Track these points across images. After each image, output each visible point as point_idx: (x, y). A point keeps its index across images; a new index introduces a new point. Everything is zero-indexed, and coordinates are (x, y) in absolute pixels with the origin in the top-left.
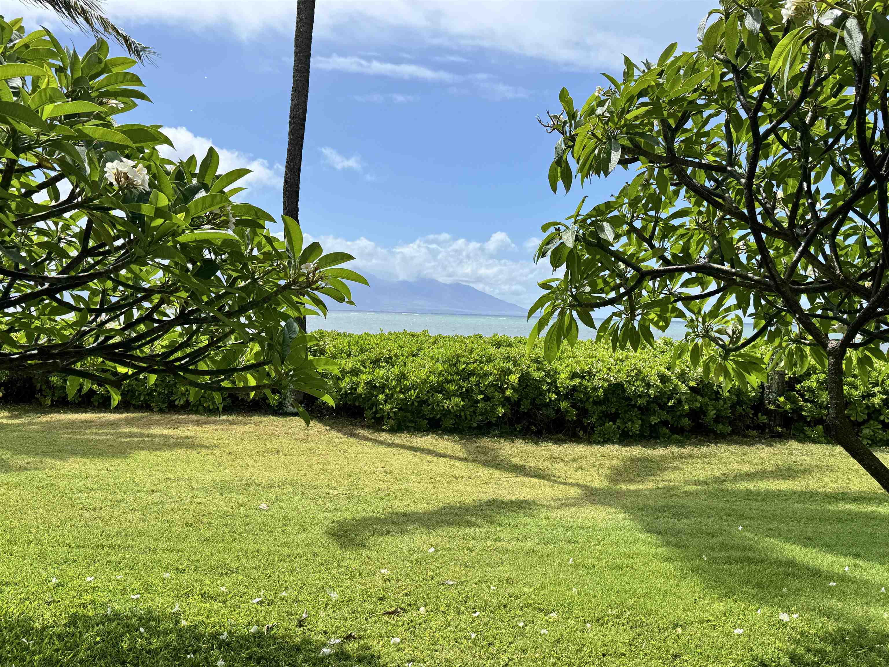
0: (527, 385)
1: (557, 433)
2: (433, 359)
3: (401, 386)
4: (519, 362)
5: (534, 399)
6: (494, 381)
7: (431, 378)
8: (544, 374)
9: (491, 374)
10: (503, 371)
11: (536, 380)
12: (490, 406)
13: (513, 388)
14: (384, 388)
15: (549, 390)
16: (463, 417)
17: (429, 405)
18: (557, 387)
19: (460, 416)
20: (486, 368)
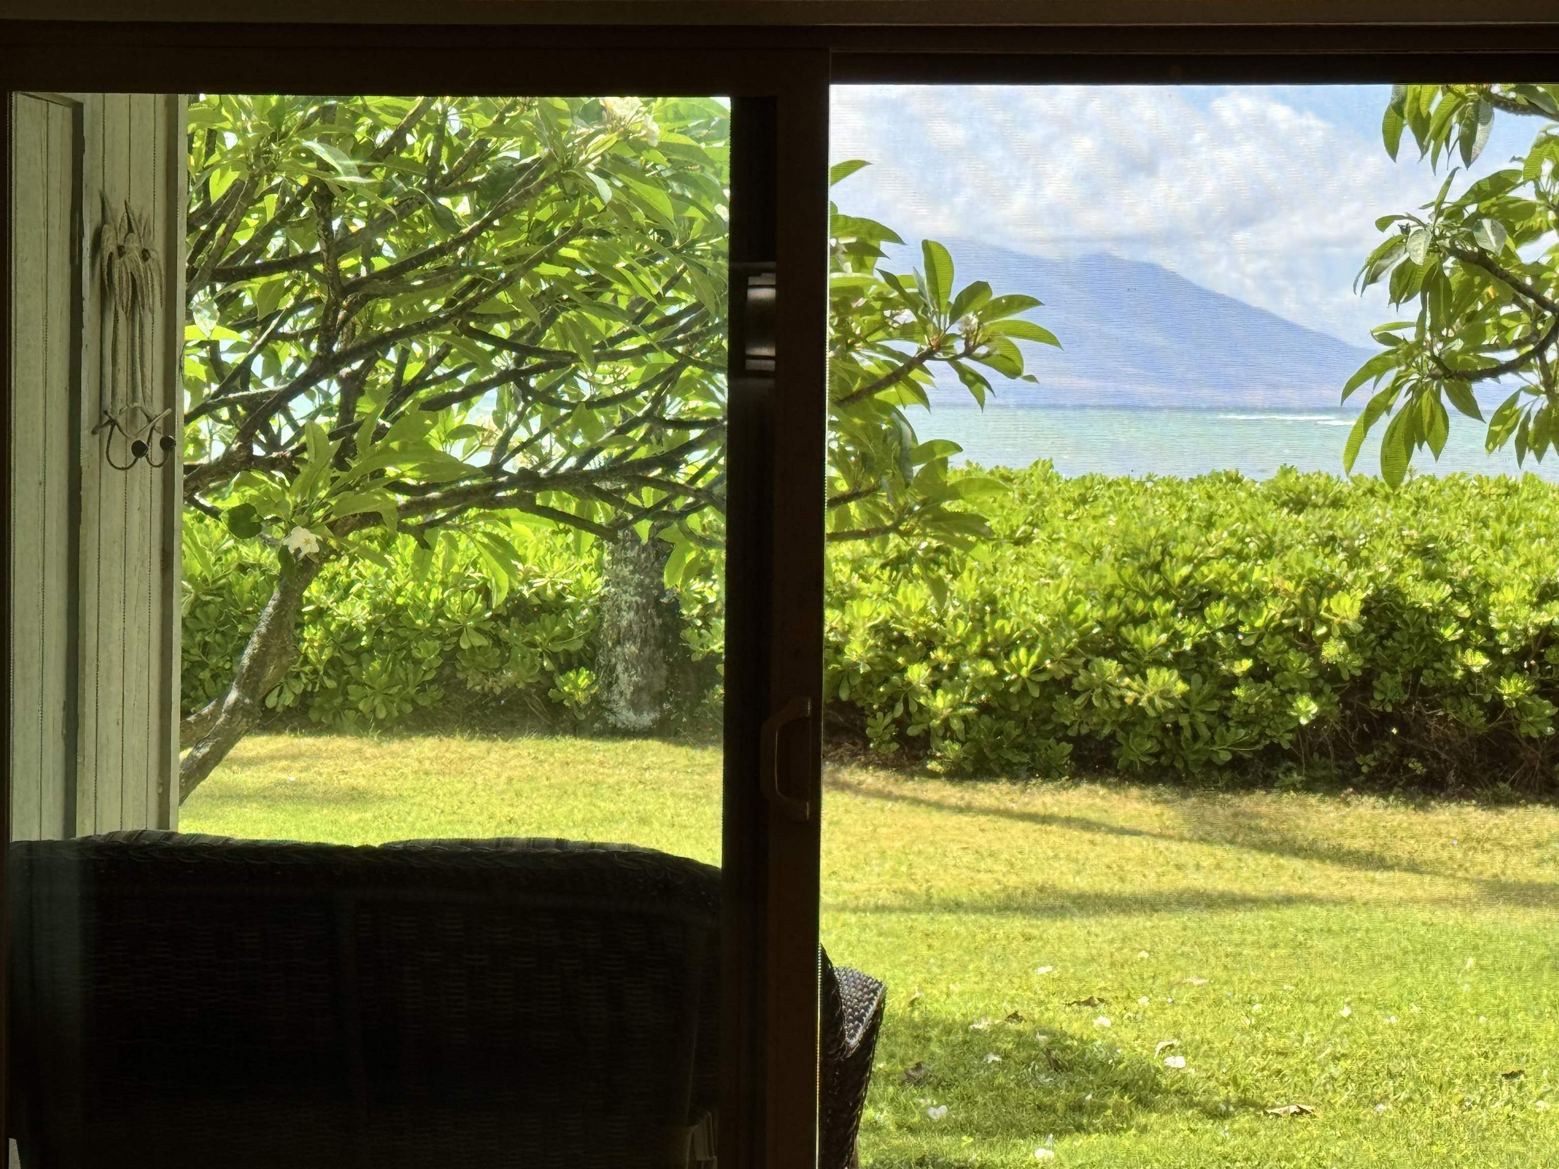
0: (1393, 628)
1: (1494, 780)
2: (1084, 551)
3: (984, 635)
4: (1364, 553)
5: (1417, 673)
6: (1284, 615)
7: (1080, 610)
8: (1448, 589)
9: (1275, 592)
10: (1314, 582)
11: (1422, 611)
12: (1271, 695)
13: (1346, 635)
14: (930, 646)
15: (1464, 643)
16: (1187, 733)
17: (1075, 695)
18: (1491, 633)
19: (1177, 728)
20: (1257, 574)
